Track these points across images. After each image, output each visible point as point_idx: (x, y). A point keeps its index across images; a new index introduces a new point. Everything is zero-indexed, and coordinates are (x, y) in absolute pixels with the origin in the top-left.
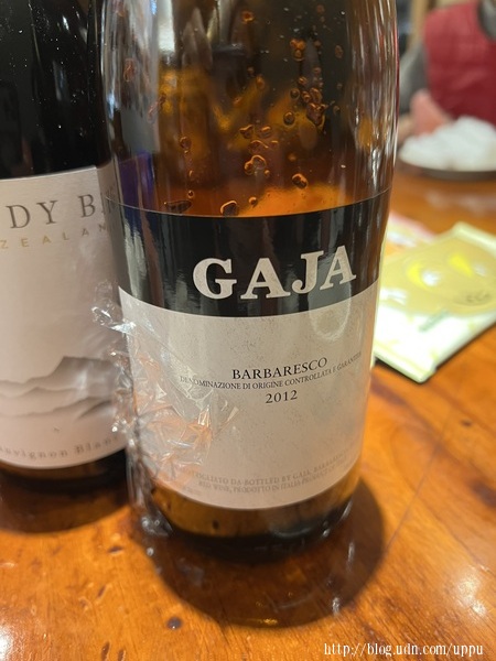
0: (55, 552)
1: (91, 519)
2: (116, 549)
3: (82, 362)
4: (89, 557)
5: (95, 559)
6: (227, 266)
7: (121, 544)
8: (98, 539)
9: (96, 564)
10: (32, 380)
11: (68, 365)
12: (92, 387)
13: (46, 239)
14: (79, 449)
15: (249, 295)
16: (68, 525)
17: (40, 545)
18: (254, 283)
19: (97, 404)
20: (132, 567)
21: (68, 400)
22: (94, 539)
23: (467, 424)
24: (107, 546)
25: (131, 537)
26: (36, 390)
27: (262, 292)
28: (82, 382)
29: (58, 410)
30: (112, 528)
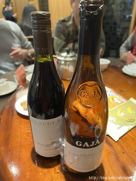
0: (48, 172)
1: (54, 166)
2: (58, 173)
3: (55, 142)
4: (54, 174)
5: (55, 175)
6: (81, 143)
7: (59, 172)
8: (55, 170)
9: (55, 176)
10: (47, 145)
11: (53, 143)
12: (56, 145)
13: (52, 126)
14: (53, 155)
15: (84, 146)
16: (50, 167)
17: (45, 170)
18: (85, 145)
19: (56, 148)
20: (61, 177)
21: (52, 148)
22: (54, 170)
23: (124, 153)
24: (57, 172)
25: (61, 171)
26: (47, 146)
27: (86, 146)
28: (55, 145)
29: (50, 149)
30: (57, 168)
